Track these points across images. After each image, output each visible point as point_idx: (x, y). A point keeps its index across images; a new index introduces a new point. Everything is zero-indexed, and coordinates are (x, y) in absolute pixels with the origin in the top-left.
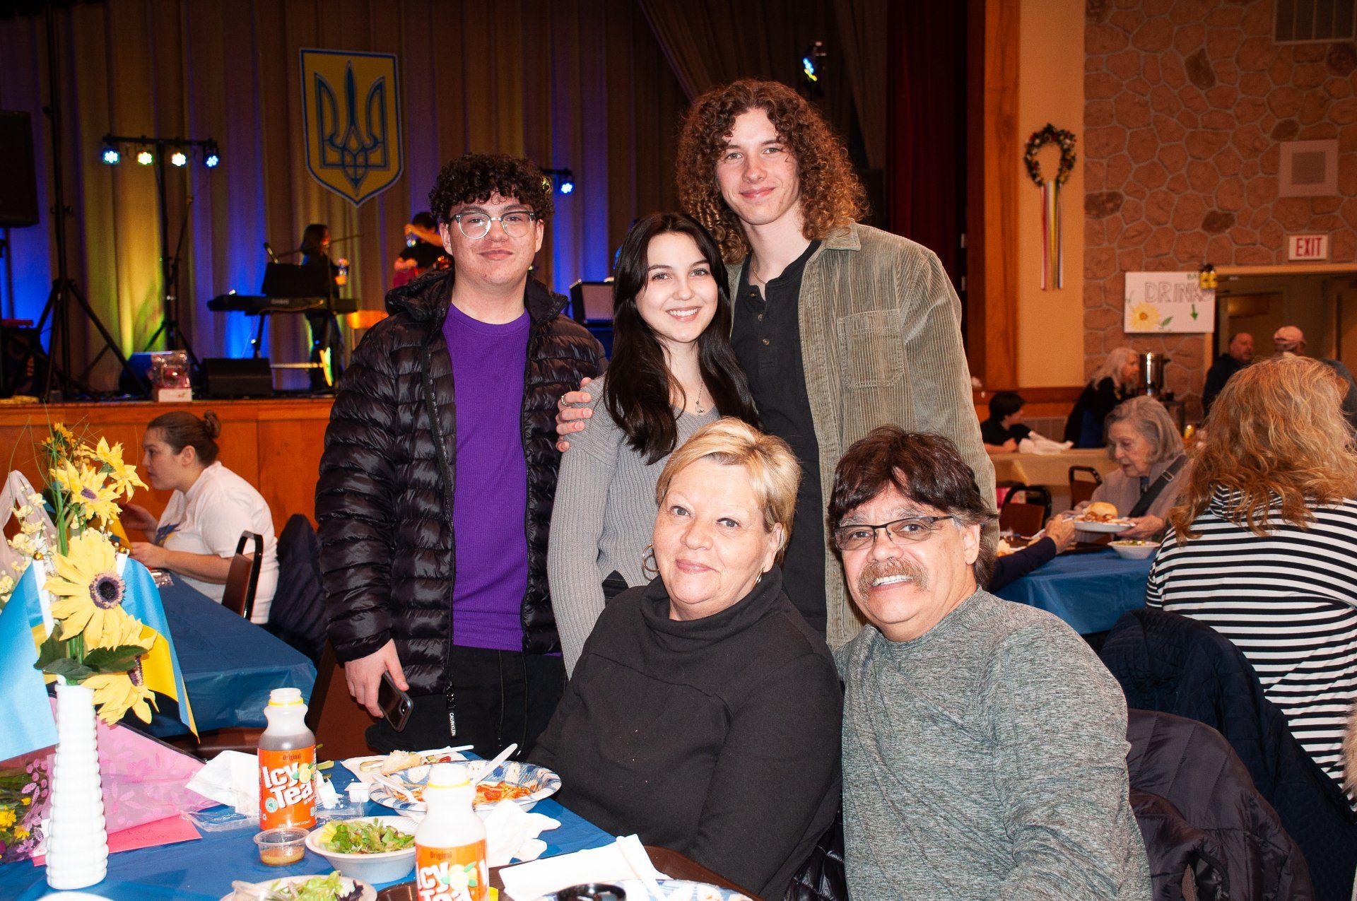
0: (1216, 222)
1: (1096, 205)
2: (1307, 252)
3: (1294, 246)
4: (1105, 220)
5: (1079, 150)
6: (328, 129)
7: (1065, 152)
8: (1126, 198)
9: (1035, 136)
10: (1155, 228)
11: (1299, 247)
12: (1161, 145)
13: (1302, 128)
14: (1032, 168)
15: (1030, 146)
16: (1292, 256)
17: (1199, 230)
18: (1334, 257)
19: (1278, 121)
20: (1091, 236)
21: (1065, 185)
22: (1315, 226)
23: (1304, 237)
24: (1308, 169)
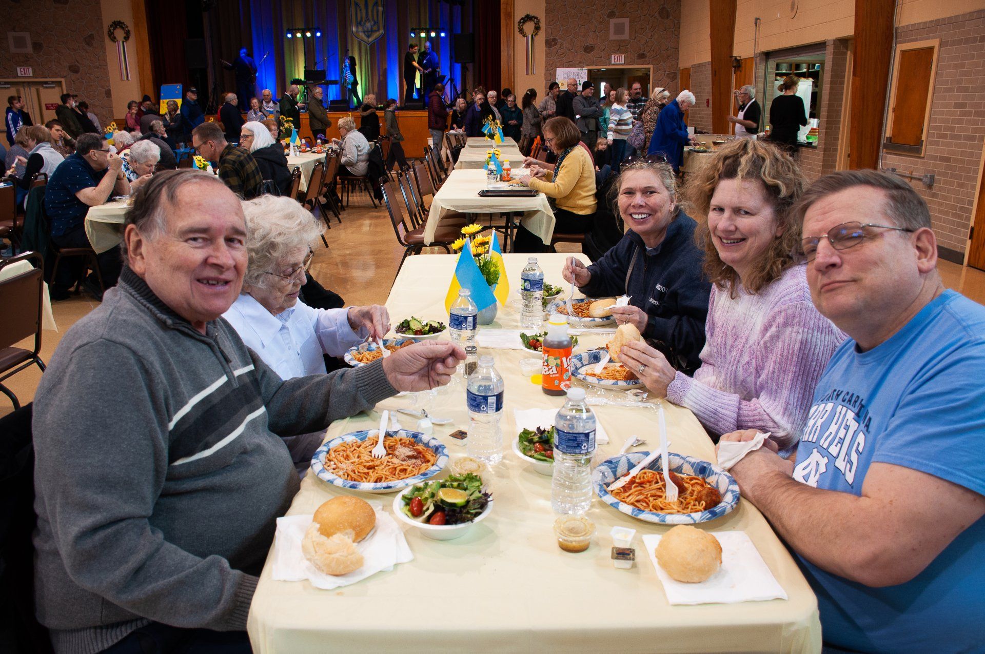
0: (588, 49)
1: (549, 43)
2: (617, 61)
3: (614, 59)
4: (552, 49)
5: (542, 23)
6: (359, 19)
7: (536, 24)
8: (559, 40)
9: (522, 19)
10: (568, 52)
12: (570, 20)
13: (617, 14)
14: (521, 31)
15: (520, 22)
16: (613, 62)
17: (583, 52)
18: (627, 63)
19: (609, 11)
20: (547, 55)
21: (537, 36)
22: (619, 50)
23: (617, 55)
24: (619, 29)
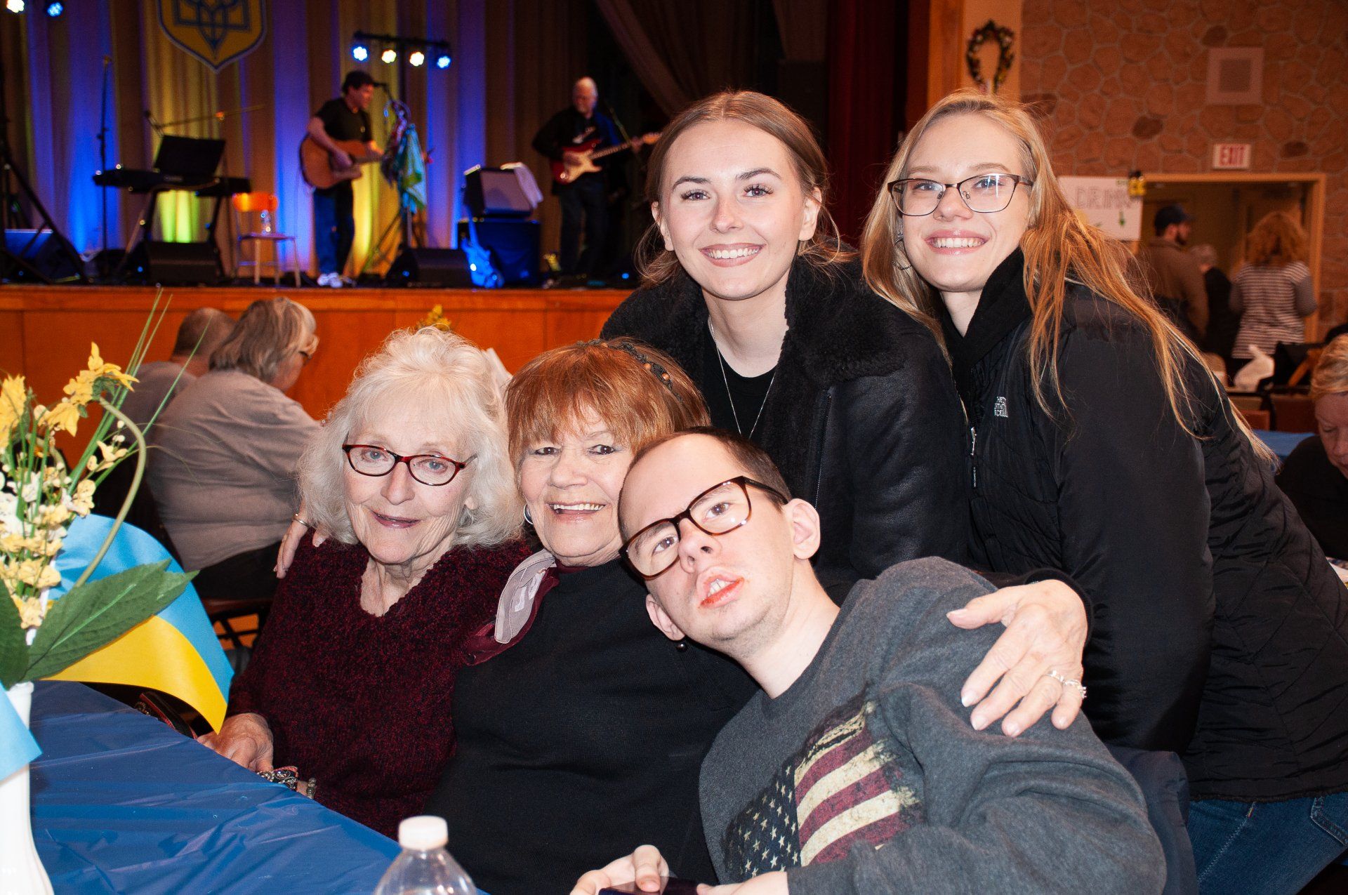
0: (1146, 128)
2: (1230, 161)
3: (1219, 155)
5: (1016, 49)
7: (1004, 50)
8: (1061, 100)
9: (977, 32)
10: (1086, 132)
11: (1223, 156)
12: (1096, 46)
13: (1231, 34)
14: (973, 66)
15: (973, 44)
16: (1217, 164)
17: (1129, 135)
18: (1255, 167)
19: (1208, 26)
21: (1003, 83)
22: (1239, 135)
23: (1229, 146)
24: (1235, 77)
